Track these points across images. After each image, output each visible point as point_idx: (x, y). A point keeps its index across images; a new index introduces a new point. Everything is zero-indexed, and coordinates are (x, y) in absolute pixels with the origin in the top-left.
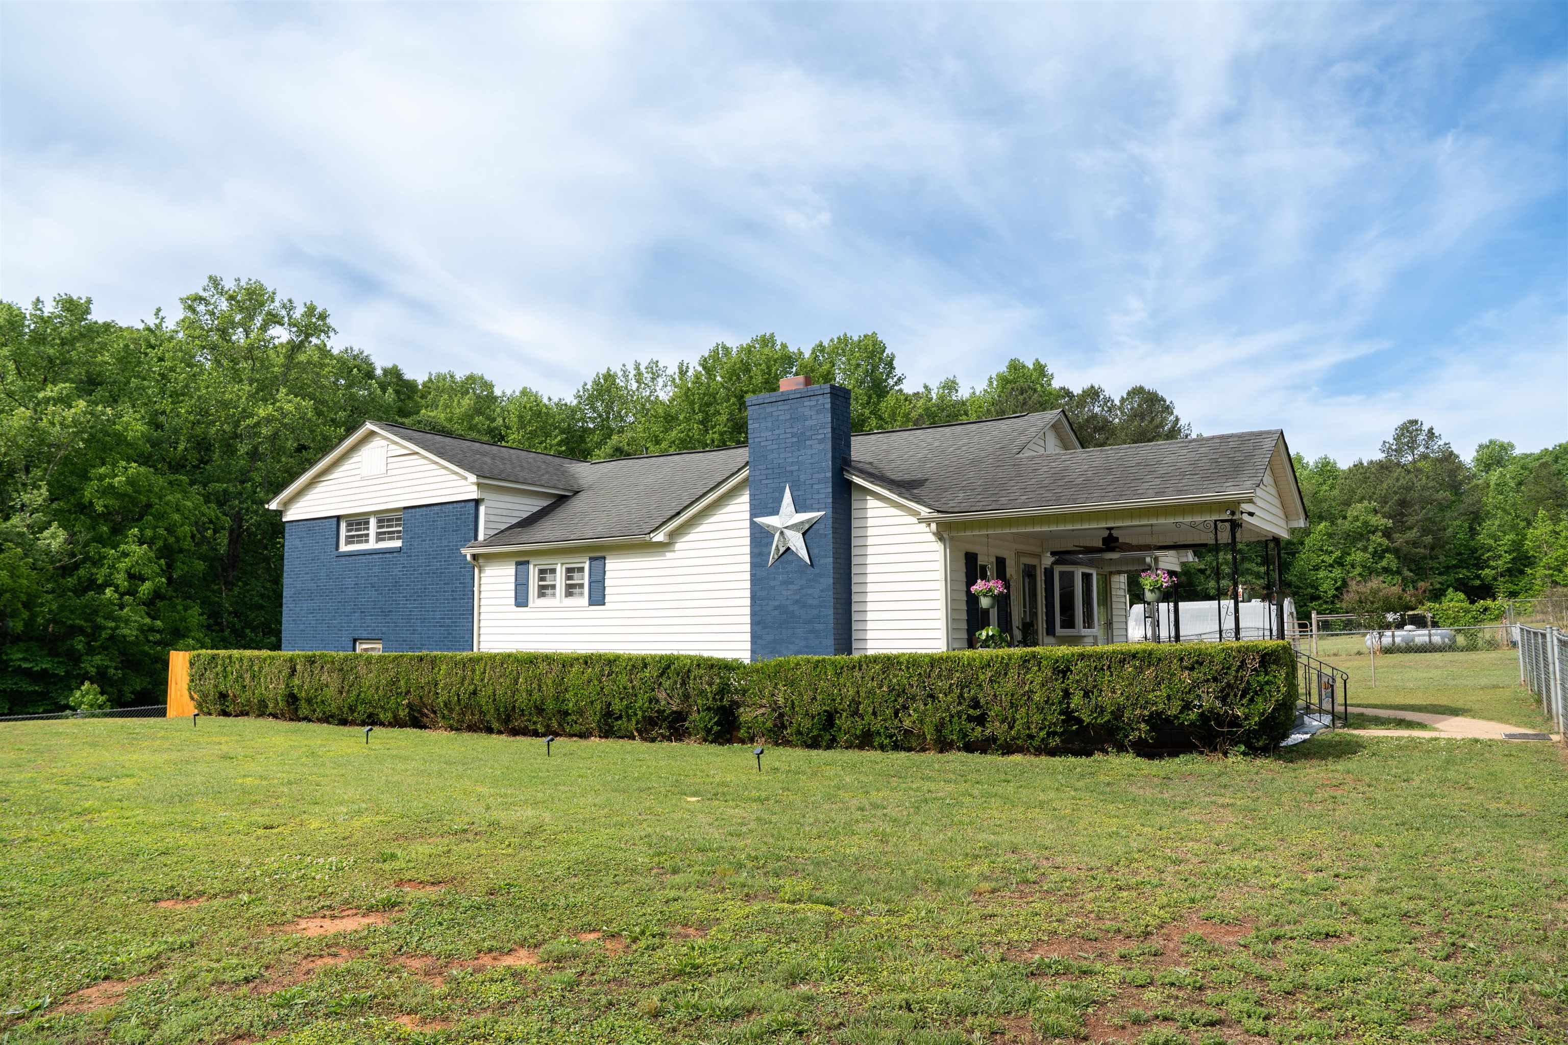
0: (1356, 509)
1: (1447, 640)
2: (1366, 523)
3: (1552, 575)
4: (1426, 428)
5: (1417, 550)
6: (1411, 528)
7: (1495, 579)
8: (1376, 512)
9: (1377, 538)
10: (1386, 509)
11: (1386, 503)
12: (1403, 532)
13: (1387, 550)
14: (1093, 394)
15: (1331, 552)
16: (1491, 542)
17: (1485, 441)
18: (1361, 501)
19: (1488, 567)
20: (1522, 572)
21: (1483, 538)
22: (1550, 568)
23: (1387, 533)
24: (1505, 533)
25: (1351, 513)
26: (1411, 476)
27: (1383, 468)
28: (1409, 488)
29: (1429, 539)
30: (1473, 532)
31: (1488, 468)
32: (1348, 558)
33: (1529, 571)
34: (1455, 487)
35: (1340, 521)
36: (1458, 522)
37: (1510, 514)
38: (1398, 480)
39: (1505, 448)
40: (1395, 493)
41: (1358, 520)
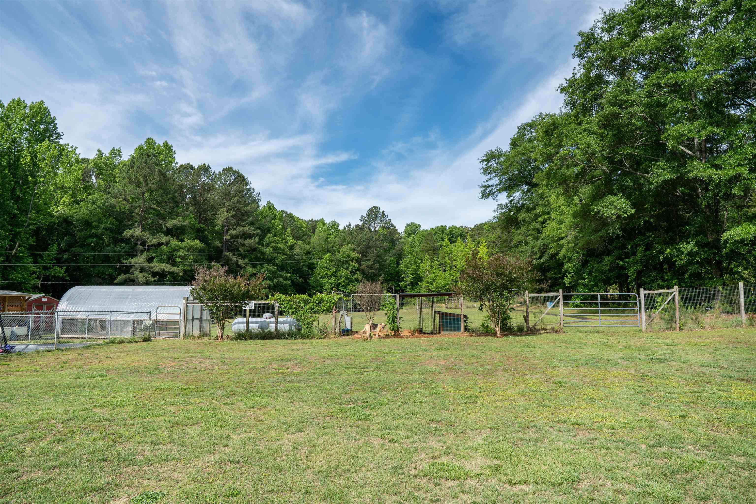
0: (345, 248)
1: (293, 328)
2: (349, 256)
3: (428, 286)
4: (381, 211)
5: (372, 271)
6: (369, 260)
7: (406, 287)
8: (354, 250)
9: (354, 264)
10: (359, 249)
11: (359, 246)
12: (366, 261)
13: (358, 270)
14: (205, 169)
15: (331, 269)
16: (405, 269)
17: (409, 223)
18: (347, 244)
19: (403, 281)
20: (417, 284)
21: (402, 267)
22: (428, 283)
23: (359, 261)
24: (411, 265)
25: (342, 250)
26: (373, 233)
27: (360, 228)
28: (370, 239)
29: (377, 266)
30: (398, 264)
31: (409, 235)
32: (339, 273)
33: (420, 284)
34: (393, 242)
35: (337, 253)
36: (392, 258)
37: (414, 256)
38: (366, 235)
39: (417, 226)
40: (364, 241)
41: (345, 254)
